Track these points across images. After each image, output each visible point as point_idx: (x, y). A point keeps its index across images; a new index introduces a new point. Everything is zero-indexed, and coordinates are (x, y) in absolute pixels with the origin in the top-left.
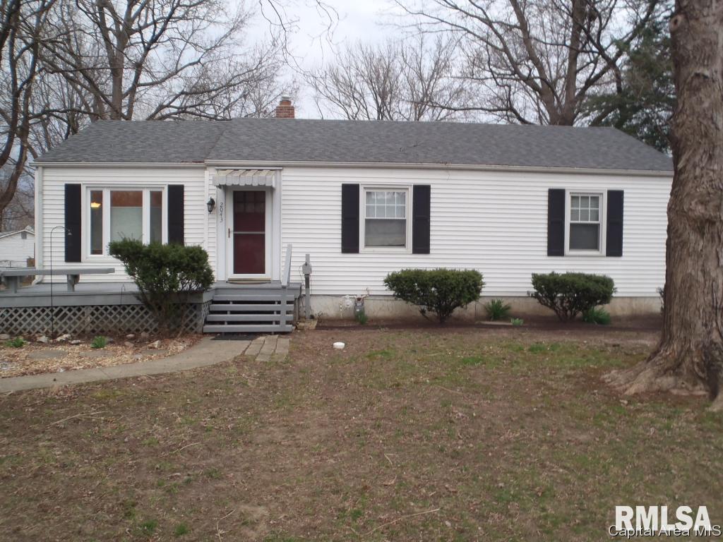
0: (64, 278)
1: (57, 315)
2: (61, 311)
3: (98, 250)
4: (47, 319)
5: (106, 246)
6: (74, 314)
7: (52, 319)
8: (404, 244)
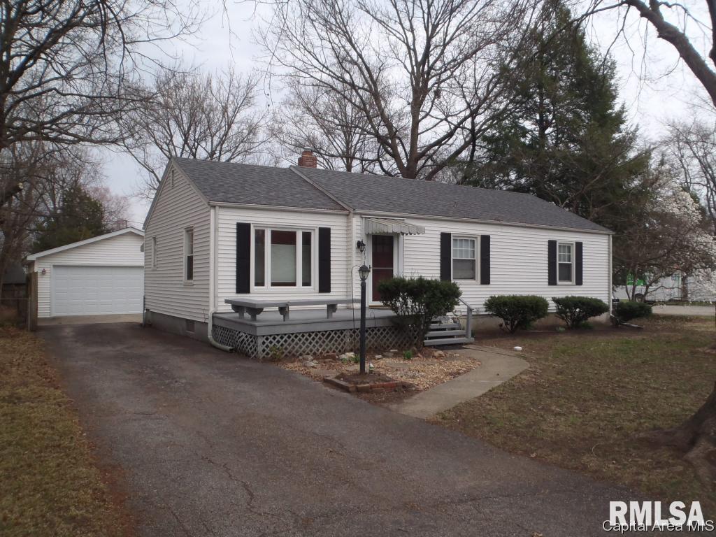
1: (327, 338)
2: (330, 334)
3: (260, 282)
4: (320, 342)
5: (268, 278)
6: (339, 337)
7: (324, 342)
8: (473, 278)
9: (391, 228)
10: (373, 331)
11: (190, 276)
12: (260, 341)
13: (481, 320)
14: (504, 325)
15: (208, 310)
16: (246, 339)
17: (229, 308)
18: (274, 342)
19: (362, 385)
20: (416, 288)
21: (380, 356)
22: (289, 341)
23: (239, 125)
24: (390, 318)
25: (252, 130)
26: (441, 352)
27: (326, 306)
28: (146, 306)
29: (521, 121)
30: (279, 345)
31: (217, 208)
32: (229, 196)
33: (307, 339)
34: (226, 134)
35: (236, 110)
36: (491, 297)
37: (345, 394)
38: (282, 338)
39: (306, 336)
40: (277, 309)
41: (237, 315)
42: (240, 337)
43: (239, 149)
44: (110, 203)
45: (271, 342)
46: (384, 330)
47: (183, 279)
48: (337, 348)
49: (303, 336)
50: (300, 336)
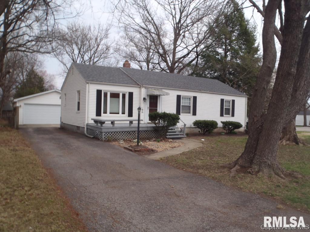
0: (128, 122)
2: (130, 132)
3: (105, 112)
4: (126, 135)
5: (108, 111)
6: (133, 133)
7: (128, 135)
8: (190, 113)
9: (156, 93)
10: (147, 132)
11: (79, 109)
12: (103, 134)
13: (192, 129)
14: (201, 132)
15: (85, 122)
16: (98, 133)
17: (92, 122)
18: (109, 135)
19: (137, 149)
20: (163, 116)
21: (148, 141)
22: (114, 134)
23: (102, 46)
24: (153, 127)
25: (108, 48)
26: (171, 140)
27: (129, 122)
28: (61, 121)
29: (217, 49)
30: (110, 136)
31: (89, 84)
32: (94, 79)
33: (121, 134)
34: (97, 50)
35: (101, 40)
36: (196, 120)
37: (131, 152)
38: (112, 133)
39: (121, 133)
40: (110, 122)
41: (96, 124)
42: (96, 133)
43: (101, 57)
44: (47, 77)
45: (107, 135)
46: (151, 131)
47: (76, 110)
48: (132, 138)
49: (120, 133)
50: (118, 133)
